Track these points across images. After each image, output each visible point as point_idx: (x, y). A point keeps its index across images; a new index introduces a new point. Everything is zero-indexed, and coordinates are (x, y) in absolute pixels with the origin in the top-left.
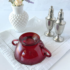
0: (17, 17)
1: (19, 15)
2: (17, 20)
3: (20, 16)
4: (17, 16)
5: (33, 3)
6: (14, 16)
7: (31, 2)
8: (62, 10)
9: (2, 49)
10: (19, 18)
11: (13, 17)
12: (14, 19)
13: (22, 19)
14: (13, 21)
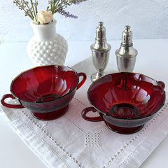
0: (44, 48)
1: (46, 43)
2: (44, 52)
3: (49, 44)
4: (44, 45)
5: (76, 17)
6: (37, 44)
7: (72, 16)
8: (128, 28)
9: (24, 133)
10: (47, 48)
11: (36, 47)
12: (38, 52)
13: (54, 50)
14: (35, 55)
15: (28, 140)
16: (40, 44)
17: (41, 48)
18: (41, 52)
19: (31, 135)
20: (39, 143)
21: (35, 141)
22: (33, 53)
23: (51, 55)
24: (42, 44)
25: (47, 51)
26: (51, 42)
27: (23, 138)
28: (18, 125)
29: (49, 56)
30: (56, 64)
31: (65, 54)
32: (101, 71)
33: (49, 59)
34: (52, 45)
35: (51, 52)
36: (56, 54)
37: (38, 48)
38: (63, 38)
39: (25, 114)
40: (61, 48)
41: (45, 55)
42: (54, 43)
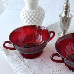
0: (30, 14)
1: (32, 12)
2: (30, 17)
3: (34, 12)
4: (31, 12)
6: (26, 12)
10: (32, 15)
11: (26, 14)
12: (26, 17)
13: (36, 16)
14: (25, 18)
15: (17, 69)
16: (28, 12)
17: (29, 14)
18: (29, 17)
19: (19, 67)
20: (23, 72)
21: (21, 71)
22: (23, 17)
23: (34, 19)
24: (29, 12)
25: (32, 17)
26: (35, 11)
27: (14, 68)
28: (12, 60)
29: (33, 19)
30: (37, 25)
31: (43, 19)
32: (65, 31)
33: (33, 21)
34: (36, 13)
35: (35, 17)
36: (37, 19)
37: (27, 14)
38: (42, 9)
39: (16, 54)
40: (41, 15)
41: (30, 19)
42: (37, 12)
